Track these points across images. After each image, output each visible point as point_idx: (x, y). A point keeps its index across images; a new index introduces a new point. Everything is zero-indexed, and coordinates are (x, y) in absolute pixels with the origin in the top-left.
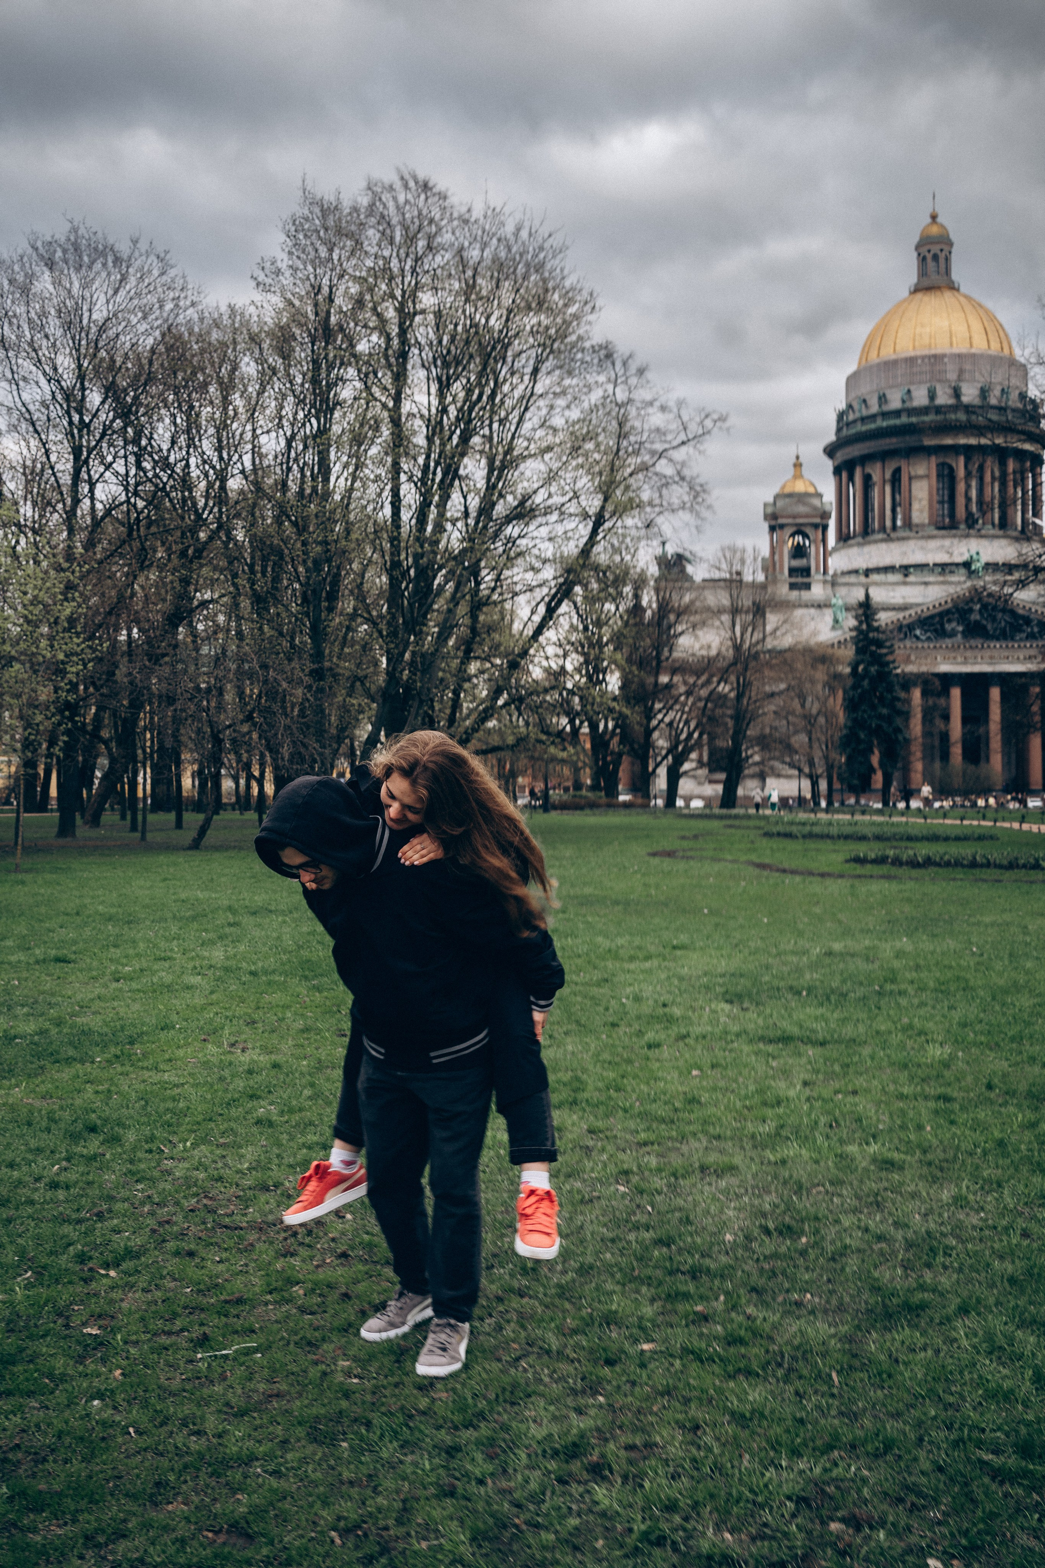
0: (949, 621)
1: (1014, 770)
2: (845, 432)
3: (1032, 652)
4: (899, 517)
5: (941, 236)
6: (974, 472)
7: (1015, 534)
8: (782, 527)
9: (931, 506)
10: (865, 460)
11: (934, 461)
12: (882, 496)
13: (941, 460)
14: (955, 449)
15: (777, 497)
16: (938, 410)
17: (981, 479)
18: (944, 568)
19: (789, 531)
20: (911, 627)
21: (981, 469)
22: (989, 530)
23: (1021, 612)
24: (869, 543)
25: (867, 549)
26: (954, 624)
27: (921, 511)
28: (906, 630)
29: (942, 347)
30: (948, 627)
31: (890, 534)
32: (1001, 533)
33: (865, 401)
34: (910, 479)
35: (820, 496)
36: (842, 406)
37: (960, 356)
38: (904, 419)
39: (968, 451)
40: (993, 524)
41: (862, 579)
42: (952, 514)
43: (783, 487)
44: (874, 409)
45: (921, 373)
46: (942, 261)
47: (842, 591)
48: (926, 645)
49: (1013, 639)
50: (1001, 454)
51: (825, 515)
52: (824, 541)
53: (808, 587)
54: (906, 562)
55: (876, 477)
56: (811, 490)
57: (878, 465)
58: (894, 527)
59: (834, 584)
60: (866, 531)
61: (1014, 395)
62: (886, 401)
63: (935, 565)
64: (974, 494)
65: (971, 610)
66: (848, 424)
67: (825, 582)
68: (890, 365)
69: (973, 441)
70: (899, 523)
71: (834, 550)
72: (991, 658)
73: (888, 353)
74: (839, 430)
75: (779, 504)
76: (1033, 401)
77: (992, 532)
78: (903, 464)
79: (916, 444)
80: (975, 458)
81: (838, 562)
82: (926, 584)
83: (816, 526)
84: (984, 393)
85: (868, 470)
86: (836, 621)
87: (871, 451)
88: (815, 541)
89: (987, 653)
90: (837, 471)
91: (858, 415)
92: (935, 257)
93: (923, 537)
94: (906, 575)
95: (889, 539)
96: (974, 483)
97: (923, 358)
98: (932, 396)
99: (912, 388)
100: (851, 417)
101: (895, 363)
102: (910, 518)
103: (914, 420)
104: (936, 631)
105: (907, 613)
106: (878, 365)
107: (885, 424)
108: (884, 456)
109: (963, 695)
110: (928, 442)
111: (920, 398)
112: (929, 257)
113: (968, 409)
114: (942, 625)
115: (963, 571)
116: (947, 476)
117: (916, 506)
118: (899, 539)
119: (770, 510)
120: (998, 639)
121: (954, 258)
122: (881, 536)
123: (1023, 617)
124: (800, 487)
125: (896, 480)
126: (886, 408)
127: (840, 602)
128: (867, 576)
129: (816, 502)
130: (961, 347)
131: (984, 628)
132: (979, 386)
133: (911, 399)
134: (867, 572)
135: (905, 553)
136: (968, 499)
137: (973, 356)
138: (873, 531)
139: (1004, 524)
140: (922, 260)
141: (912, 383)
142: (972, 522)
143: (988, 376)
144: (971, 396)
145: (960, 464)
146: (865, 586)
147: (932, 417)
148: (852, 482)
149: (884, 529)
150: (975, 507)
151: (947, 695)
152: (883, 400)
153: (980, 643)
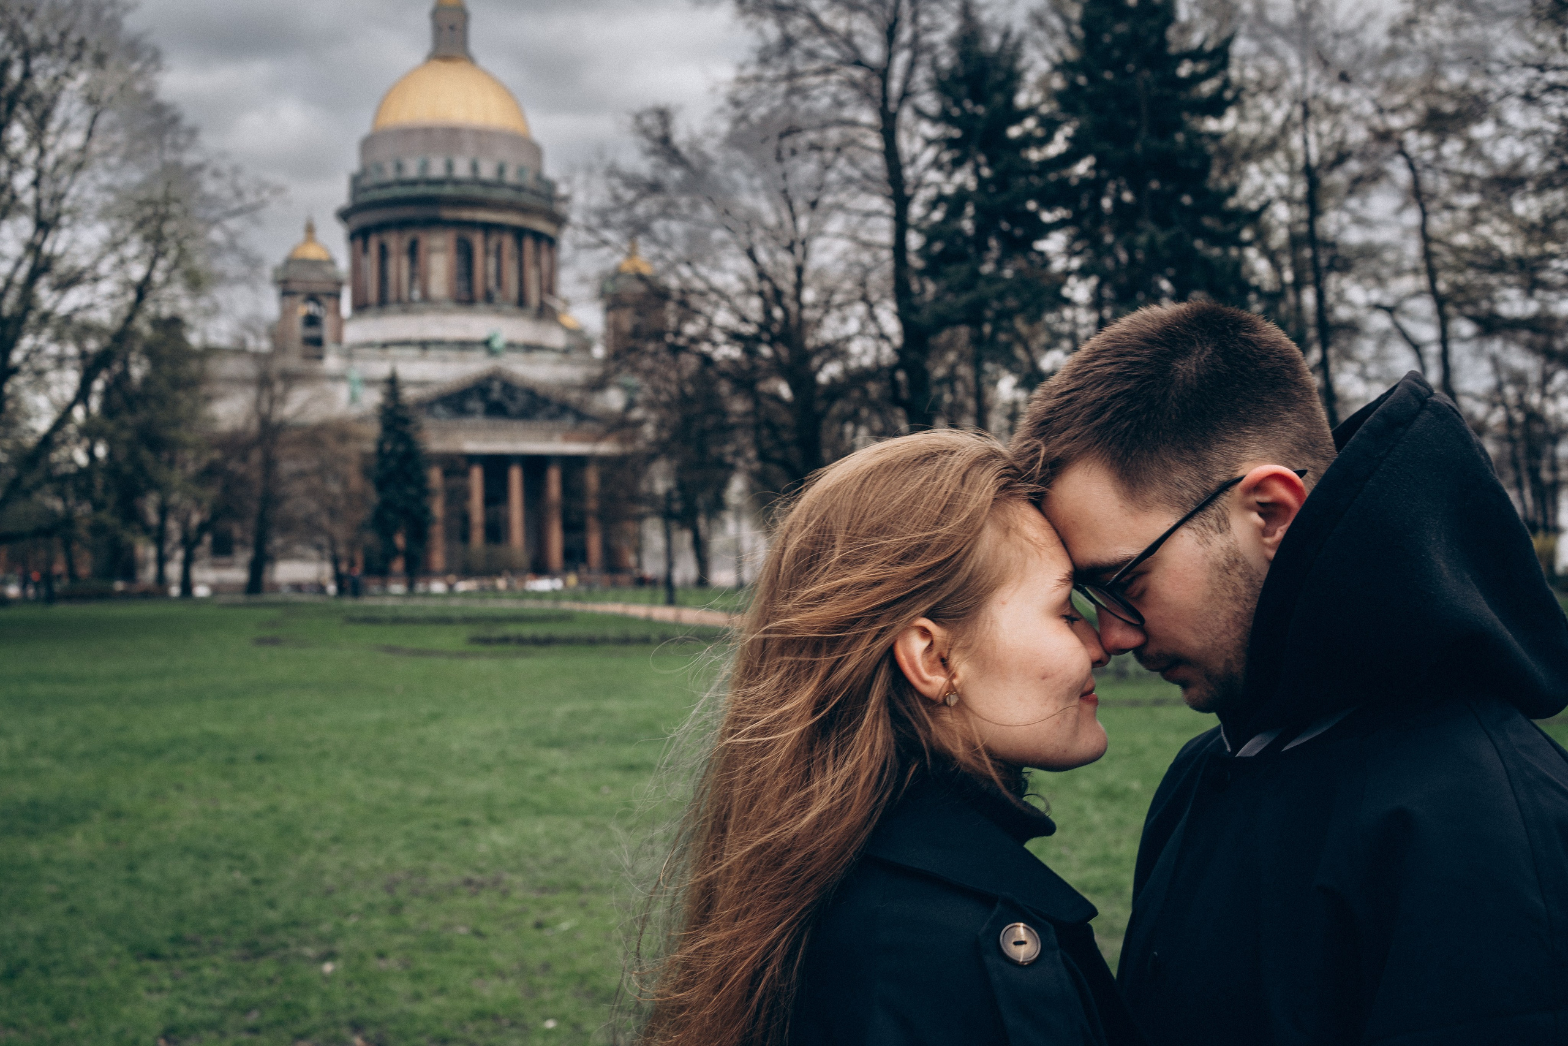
0: (471, 399)
1: (533, 551)
2: (359, 198)
3: (551, 433)
4: (416, 289)
5: (457, 6)
6: (493, 251)
7: (532, 312)
8: (293, 293)
9: (450, 282)
11: (452, 235)
12: (399, 267)
13: (458, 234)
14: (473, 225)
15: (286, 262)
16: (457, 182)
17: (499, 257)
18: (464, 345)
19: (300, 298)
20: (432, 404)
21: (498, 248)
22: (507, 308)
23: (541, 391)
24: (386, 314)
25: (383, 320)
26: (474, 403)
27: (439, 285)
28: (428, 405)
29: (459, 117)
30: (469, 405)
31: (406, 306)
32: (518, 311)
33: (380, 166)
35: (332, 262)
36: (356, 169)
37: (477, 130)
38: (421, 190)
39: (488, 228)
40: (511, 301)
41: (379, 353)
42: (470, 288)
43: (293, 251)
44: (390, 174)
45: (440, 144)
46: (458, 31)
47: (359, 364)
48: (446, 423)
49: (533, 419)
50: (519, 233)
51: (339, 284)
52: (337, 310)
53: (320, 357)
54: (423, 337)
55: (392, 247)
56: (325, 256)
57: (395, 235)
59: (349, 356)
60: (383, 302)
61: (530, 175)
62: (402, 169)
63: (453, 341)
64: (492, 270)
65: (492, 389)
66: (365, 190)
67: (339, 353)
68: (407, 133)
69: (492, 218)
70: (415, 295)
71: (349, 321)
72: (512, 437)
73: (404, 122)
74: (352, 195)
75: (289, 269)
76: (549, 183)
77: (509, 310)
78: (421, 235)
79: (433, 216)
80: (493, 236)
81: (353, 333)
82: (445, 360)
83: (328, 294)
84: (501, 170)
85: (384, 239)
86: (353, 396)
87: (387, 219)
88: (327, 310)
89: (505, 432)
90: (353, 237)
91: (372, 181)
92: (452, 27)
93: (440, 312)
94: (424, 351)
95: (405, 312)
96: (491, 261)
97: (440, 128)
98: (450, 166)
99: (429, 158)
100: (366, 182)
101: (413, 129)
102: (428, 291)
103: (432, 190)
104: (457, 409)
105: (426, 390)
106: (394, 130)
107: (400, 193)
108: (402, 225)
109: (485, 475)
110: (448, 214)
111: (437, 170)
112: (444, 25)
113: (485, 184)
114: (463, 403)
115: (482, 349)
116: (465, 253)
117: (434, 278)
118: (415, 312)
119: (280, 275)
120: (519, 419)
122: (397, 308)
123: (543, 398)
124: (313, 252)
125: (413, 251)
126: (402, 176)
127: (358, 376)
128: (384, 350)
129: (329, 269)
130: (477, 121)
131: (505, 407)
132: (497, 162)
133: (428, 169)
134: (385, 345)
135: (423, 328)
136: (487, 275)
137: (490, 131)
138: (389, 302)
139: (522, 302)
140: (440, 30)
141: (430, 155)
142: (489, 298)
143: (503, 153)
144: (487, 171)
145: (477, 240)
146: (383, 359)
147: (448, 190)
148: (365, 249)
149: (399, 300)
150: (492, 283)
151: (466, 474)
152: (399, 167)
153: (501, 422)
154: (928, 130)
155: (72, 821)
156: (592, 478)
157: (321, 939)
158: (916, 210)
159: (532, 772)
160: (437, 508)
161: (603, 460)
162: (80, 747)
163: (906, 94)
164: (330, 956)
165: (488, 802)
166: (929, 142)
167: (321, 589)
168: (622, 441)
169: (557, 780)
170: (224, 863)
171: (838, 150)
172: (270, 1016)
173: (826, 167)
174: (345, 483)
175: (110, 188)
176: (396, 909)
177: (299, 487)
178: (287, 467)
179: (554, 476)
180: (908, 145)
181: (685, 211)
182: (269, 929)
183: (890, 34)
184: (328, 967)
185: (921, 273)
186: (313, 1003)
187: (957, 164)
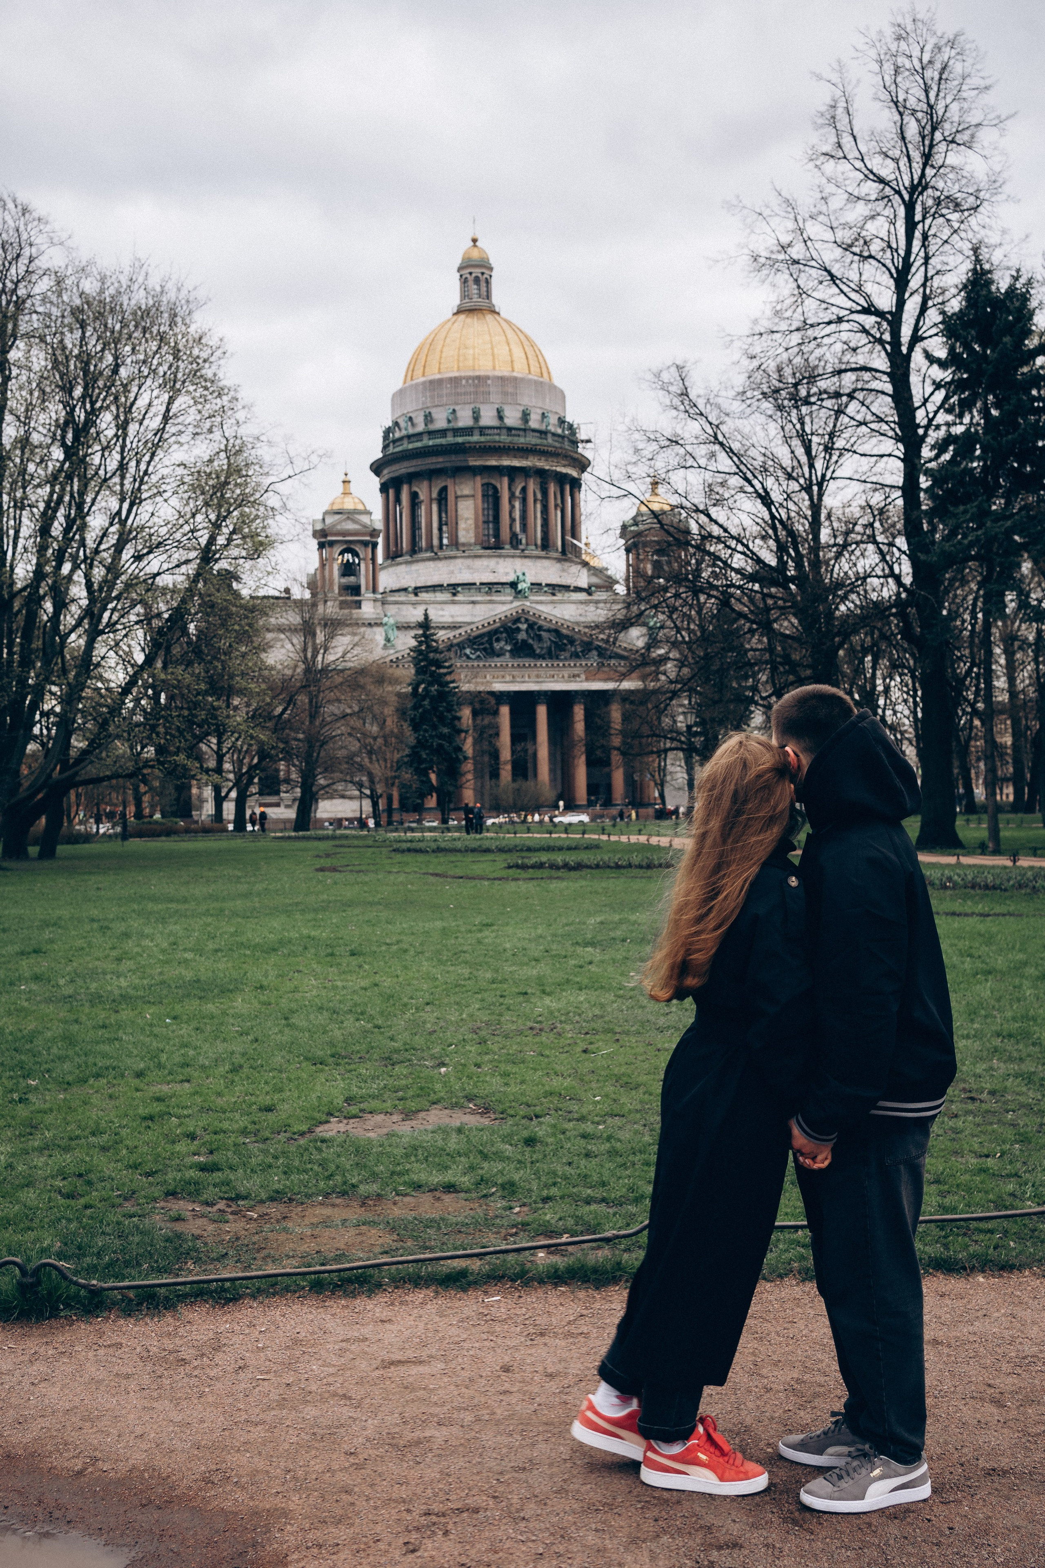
0: (498, 640)
1: (559, 787)
2: (391, 450)
3: (576, 671)
4: (445, 535)
5: (482, 259)
6: (517, 493)
7: (555, 555)
8: (332, 544)
9: (477, 527)
10: (411, 478)
11: (479, 481)
12: (428, 514)
13: (486, 481)
14: (499, 471)
15: (326, 513)
16: (482, 430)
17: (524, 500)
18: (491, 587)
19: (338, 549)
20: (461, 646)
21: (524, 490)
22: (532, 551)
23: (565, 631)
24: (417, 561)
25: (415, 567)
26: (502, 643)
27: (467, 530)
28: (457, 647)
29: (484, 367)
30: (497, 646)
31: (436, 553)
32: (543, 553)
33: (411, 419)
34: (457, 497)
35: (365, 512)
36: (389, 424)
37: (502, 379)
38: (450, 439)
39: (512, 473)
40: (536, 545)
41: (412, 597)
42: (497, 535)
43: (333, 504)
44: (421, 428)
45: (465, 394)
46: (483, 284)
47: (392, 610)
48: (476, 664)
49: (557, 658)
50: (542, 477)
51: (373, 533)
52: (374, 559)
53: (358, 604)
54: (453, 581)
55: (422, 496)
56: (360, 507)
57: (425, 484)
58: (441, 546)
59: (384, 603)
60: (414, 549)
61: (553, 420)
62: (432, 421)
63: (482, 584)
64: (517, 514)
65: (518, 630)
66: (394, 442)
67: (375, 601)
68: (434, 385)
69: (516, 463)
70: (445, 541)
71: (383, 568)
72: (538, 676)
73: (434, 374)
74: (385, 447)
75: (329, 520)
76: (571, 427)
77: (535, 553)
78: (449, 483)
79: (463, 464)
80: (517, 481)
81: (388, 579)
82: (473, 602)
83: (365, 544)
84: (525, 416)
85: (415, 489)
86: (388, 640)
87: (418, 469)
88: (364, 559)
89: (534, 673)
90: (384, 488)
91: (404, 433)
92: (477, 280)
93: (469, 557)
94: (454, 594)
95: (436, 558)
96: (517, 504)
97: (468, 378)
98: (476, 416)
99: (457, 408)
100: (397, 434)
101: (440, 382)
102: (457, 536)
103: (460, 440)
104: (485, 649)
105: (457, 632)
106: (424, 383)
107: (431, 443)
108: (431, 474)
109: (512, 713)
110: (474, 462)
111: (465, 419)
112: (471, 279)
113: (510, 429)
114: (491, 644)
115: (508, 590)
116: (492, 497)
117: (462, 525)
118: (446, 558)
119: (319, 527)
120: (544, 658)
121: (494, 282)
122: (429, 554)
123: (567, 637)
124: (349, 504)
125: (442, 499)
126: (432, 427)
127: (392, 621)
128: (416, 595)
129: (365, 519)
130: (503, 370)
131: (531, 647)
132: (521, 408)
133: (456, 419)
134: (417, 591)
135: (452, 572)
136: (513, 520)
137: (516, 379)
138: (421, 550)
139: (546, 545)
140: (464, 281)
141: (457, 404)
142: (515, 542)
143: (528, 399)
144: (512, 418)
145: (503, 485)
146: (414, 604)
147: (476, 438)
148: (398, 500)
149: (430, 548)
150: (518, 527)
151: (496, 713)
152: (428, 418)
153: (527, 662)
154: (937, 373)
155: (231, 991)
156: (616, 713)
157: (433, 1057)
158: (926, 452)
159: (573, 962)
160: (468, 747)
161: (626, 697)
162: (211, 946)
163: (916, 338)
164: (443, 1064)
165: (540, 981)
166: (938, 386)
167: (363, 824)
168: (643, 678)
169: (593, 968)
170: (351, 1018)
171: (851, 396)
172: (411, 1093)
173: (839, 412)
174: (383, 725)
175: (182, 465)
176: (482, 1042)
177: (341, 729)
178: (330, 710)
179: (579, 712)
180: (918, 389)
181: (703, 462)
182: (397, 1051)
183: (901, 281)
184: (443, 1070)
185: (931, 514)
186: (438, 1086)
187: (966, 406)
